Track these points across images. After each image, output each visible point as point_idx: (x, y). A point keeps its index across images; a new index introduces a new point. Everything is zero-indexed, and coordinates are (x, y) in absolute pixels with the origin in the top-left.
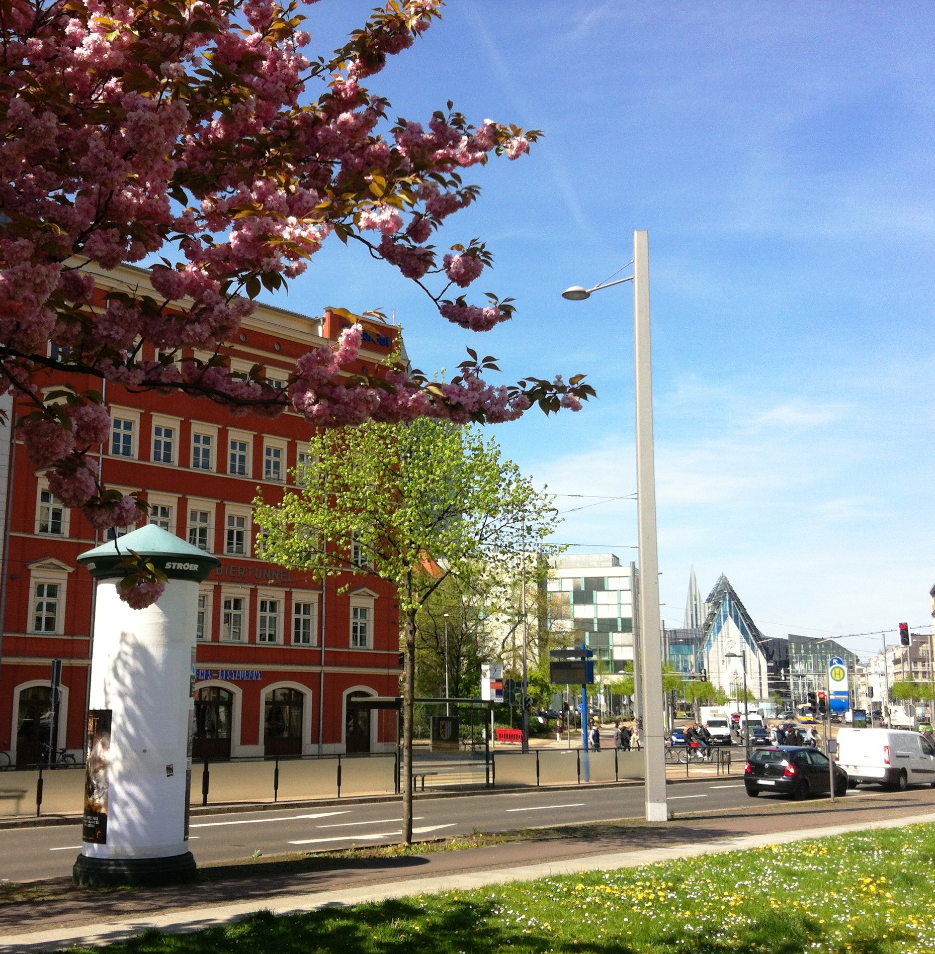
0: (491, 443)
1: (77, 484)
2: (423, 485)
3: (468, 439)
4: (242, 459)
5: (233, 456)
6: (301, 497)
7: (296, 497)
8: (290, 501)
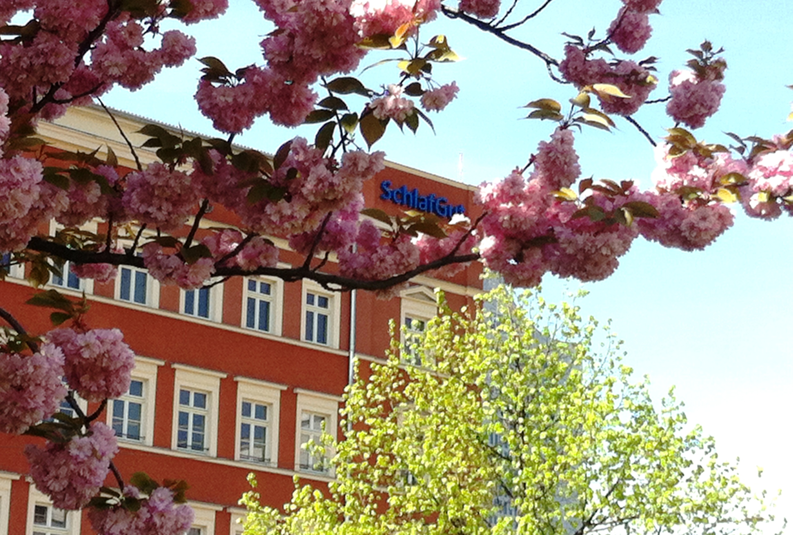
0: (668, 399)
1: (72, 467)
2: (548, 475)
3: (627, 393)
4: (199, 421)
5: (184, 417)
6: (327, 495)
7: (317, 494)
8: (306, 500)
